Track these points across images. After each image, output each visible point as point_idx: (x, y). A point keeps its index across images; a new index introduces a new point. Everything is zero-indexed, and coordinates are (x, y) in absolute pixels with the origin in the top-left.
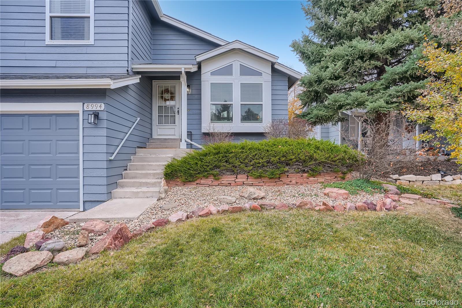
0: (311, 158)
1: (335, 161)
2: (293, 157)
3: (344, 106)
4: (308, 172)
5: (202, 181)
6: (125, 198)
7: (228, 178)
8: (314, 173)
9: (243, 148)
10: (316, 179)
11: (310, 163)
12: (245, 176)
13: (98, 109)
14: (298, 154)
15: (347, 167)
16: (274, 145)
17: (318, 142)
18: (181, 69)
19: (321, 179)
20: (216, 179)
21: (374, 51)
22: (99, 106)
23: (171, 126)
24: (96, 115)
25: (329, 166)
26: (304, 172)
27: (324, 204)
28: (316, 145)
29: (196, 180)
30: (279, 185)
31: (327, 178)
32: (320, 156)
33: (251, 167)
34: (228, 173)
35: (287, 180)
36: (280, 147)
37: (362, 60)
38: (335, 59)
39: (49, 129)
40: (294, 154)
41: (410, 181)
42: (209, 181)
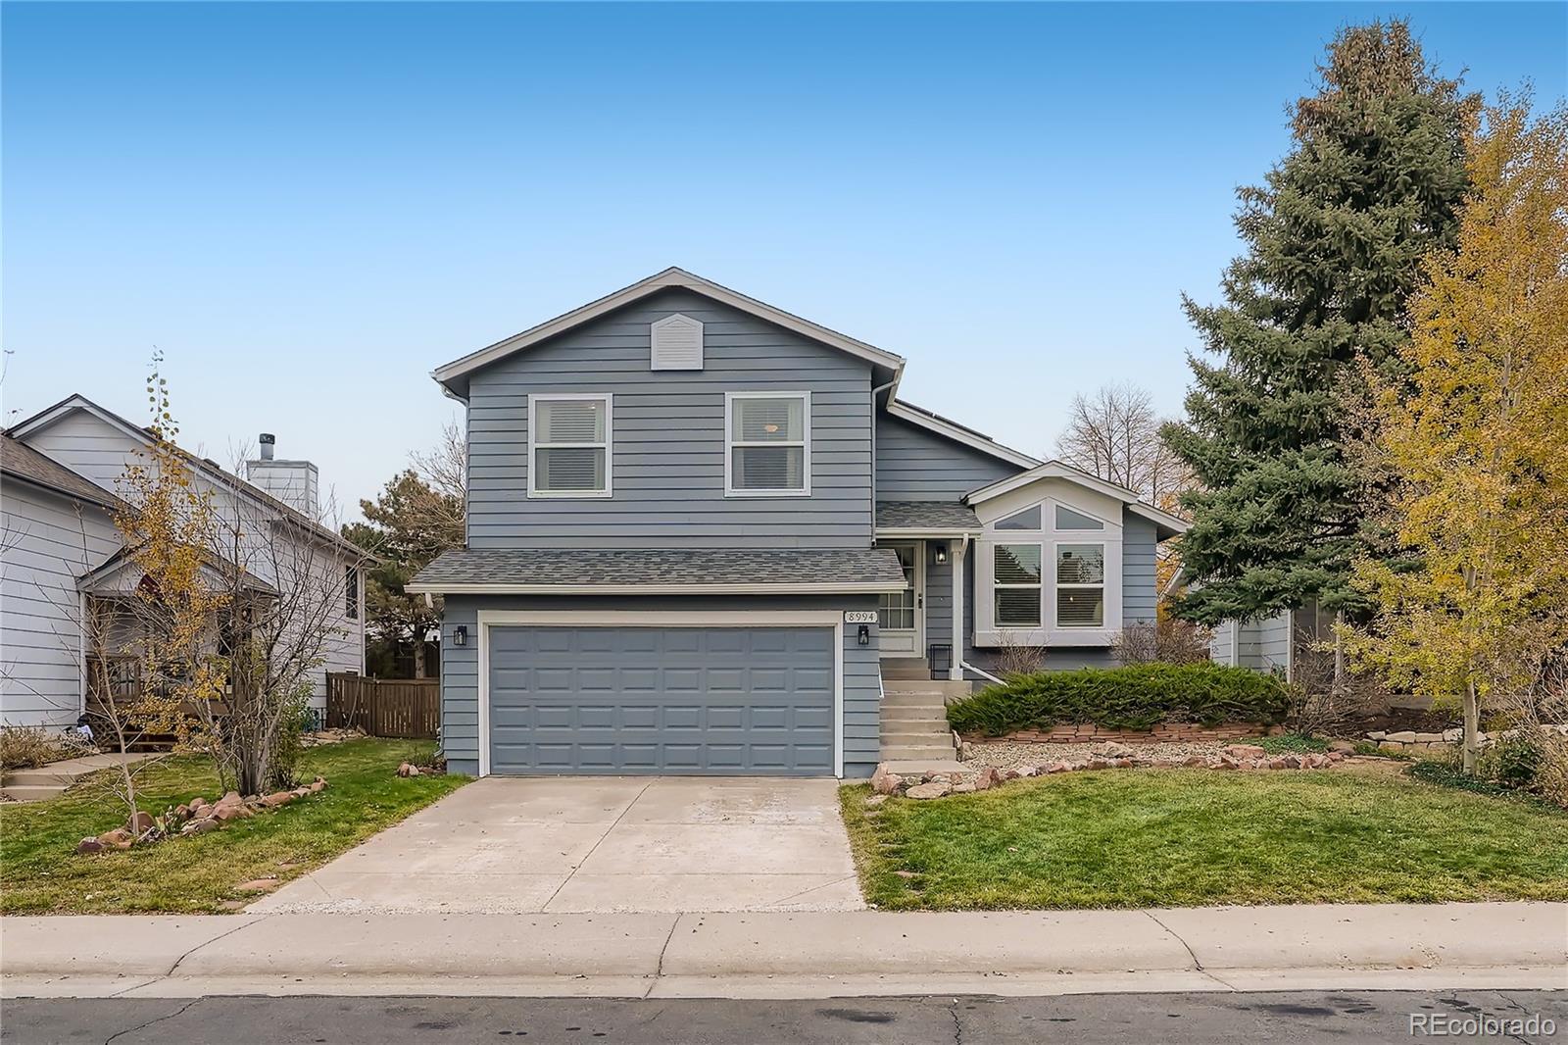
0: (1206, 697)
1: (1248, 703)
2: (1175, 696)
3: (1277, 592)
4: (1199, 721)
5: (1019, 736)
6: (900, 760)
7: (1064, 731)
8: (1211, 723)
9: (1090, 681)
10: (1214, 733)
11: (1204, 706)
12: (1092, 727)
13: (869, 620)
14: (1184, 691)
15: (1273, 714)
16: (1144, 676)
17: (1219, 670)
18: (962, 534)
19: (1223, 735)
20: (1044, 732)
21: (1340, 484)
22: (870, 617)
23: (905, 632)
24: (863, 629)
25: (1237, 712)
26: (1193, 720)
27: (1223, 760)
28: (1214, 676)
29: (1007, 734)
30: (1151, 742)
31: (1235, 732)
32: (1222, 694)
33: (1106, 712)
34: (1064, 722)
35: (1164, 735)
36: (1153, 679)
37: (1318, 497)
38: (1262, 489)
39: (783, 651)
40: (1176, 691)
41: (1404, 744)
42: (1031, 735)
